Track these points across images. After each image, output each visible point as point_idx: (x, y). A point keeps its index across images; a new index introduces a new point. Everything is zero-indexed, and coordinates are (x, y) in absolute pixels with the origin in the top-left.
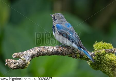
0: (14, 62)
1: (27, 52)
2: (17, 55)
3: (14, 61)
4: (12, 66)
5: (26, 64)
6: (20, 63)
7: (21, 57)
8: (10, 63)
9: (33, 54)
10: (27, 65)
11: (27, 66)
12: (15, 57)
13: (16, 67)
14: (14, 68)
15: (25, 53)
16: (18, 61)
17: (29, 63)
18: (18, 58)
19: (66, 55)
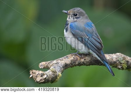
0: (41, 74)
1: (58, 61)
2: (44, 65)
3: (41, 72)
4: (38, 79)
5: (56, 77)
6: (48, 75)
7: (50, 67)
8: (36, 75)
9: (66, 63)
10: (58, 78)
11: (57, 80)
12: (42, 67)
13: (44, 81)
14: (41, 82)
15: (55, 62)
16: (47, 72)
17: (60, 75)
18: (47, 68)
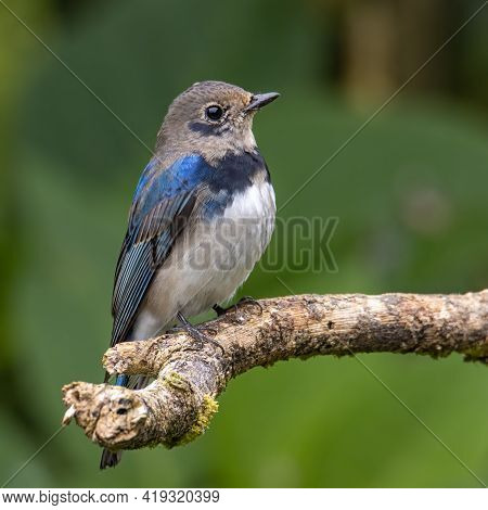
0: (121, 401)
2: (130, 358)
3: (117, 393)
4: (107, 428)
5: (192, 415)
6: (154, 408)
7: (157, 365)
8: (93, 408)
9: (236, 346)
10: (202, 418)
11: (198, 429)
12: (120, 368)
13: (133, 434)
14: (117, 440)
15: (181, 339)
16: (144, 392)
17: (213, 404)
19: (447, 349)
